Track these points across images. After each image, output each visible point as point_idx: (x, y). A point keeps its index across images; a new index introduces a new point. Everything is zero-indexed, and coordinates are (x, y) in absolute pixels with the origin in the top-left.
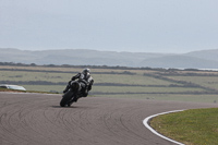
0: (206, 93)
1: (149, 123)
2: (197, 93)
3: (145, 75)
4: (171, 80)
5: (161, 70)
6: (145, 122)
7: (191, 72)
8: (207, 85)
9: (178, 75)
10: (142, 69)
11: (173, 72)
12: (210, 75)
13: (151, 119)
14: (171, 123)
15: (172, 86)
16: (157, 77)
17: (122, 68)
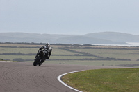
1: (61, 79)
2: (91, 60)
3: (58, 48)
4: (76, 52)
5: (69, 45)
6: (59, 78)
7: (88, 47)
9: (80, 48)
10: (57, 44)
11: (76, 46)
13: (63, 77)
14: (75, 79)
15: (76, 55)
16: (66, 50)
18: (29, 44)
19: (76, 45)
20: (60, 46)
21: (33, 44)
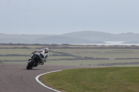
0: (76, 59)
1: (39, 79)
2: (70, 59)
4: (54, 52)
6: (37, 78)
7: (66, 46)
8: (76, 54)
10: (35, 45)
12: (78, 48)
13: (41, 77)
14: (53, 79)
15: (54, 55)
17: (22, 45)
18: (7, 44)
19: (54, 45)
20: (38, 46)
21: (11, 44)
